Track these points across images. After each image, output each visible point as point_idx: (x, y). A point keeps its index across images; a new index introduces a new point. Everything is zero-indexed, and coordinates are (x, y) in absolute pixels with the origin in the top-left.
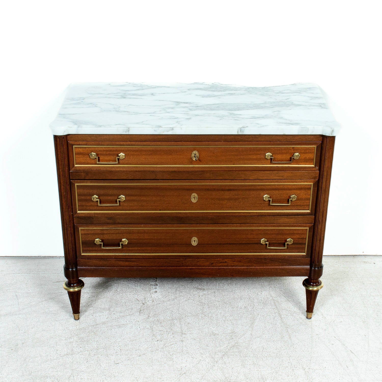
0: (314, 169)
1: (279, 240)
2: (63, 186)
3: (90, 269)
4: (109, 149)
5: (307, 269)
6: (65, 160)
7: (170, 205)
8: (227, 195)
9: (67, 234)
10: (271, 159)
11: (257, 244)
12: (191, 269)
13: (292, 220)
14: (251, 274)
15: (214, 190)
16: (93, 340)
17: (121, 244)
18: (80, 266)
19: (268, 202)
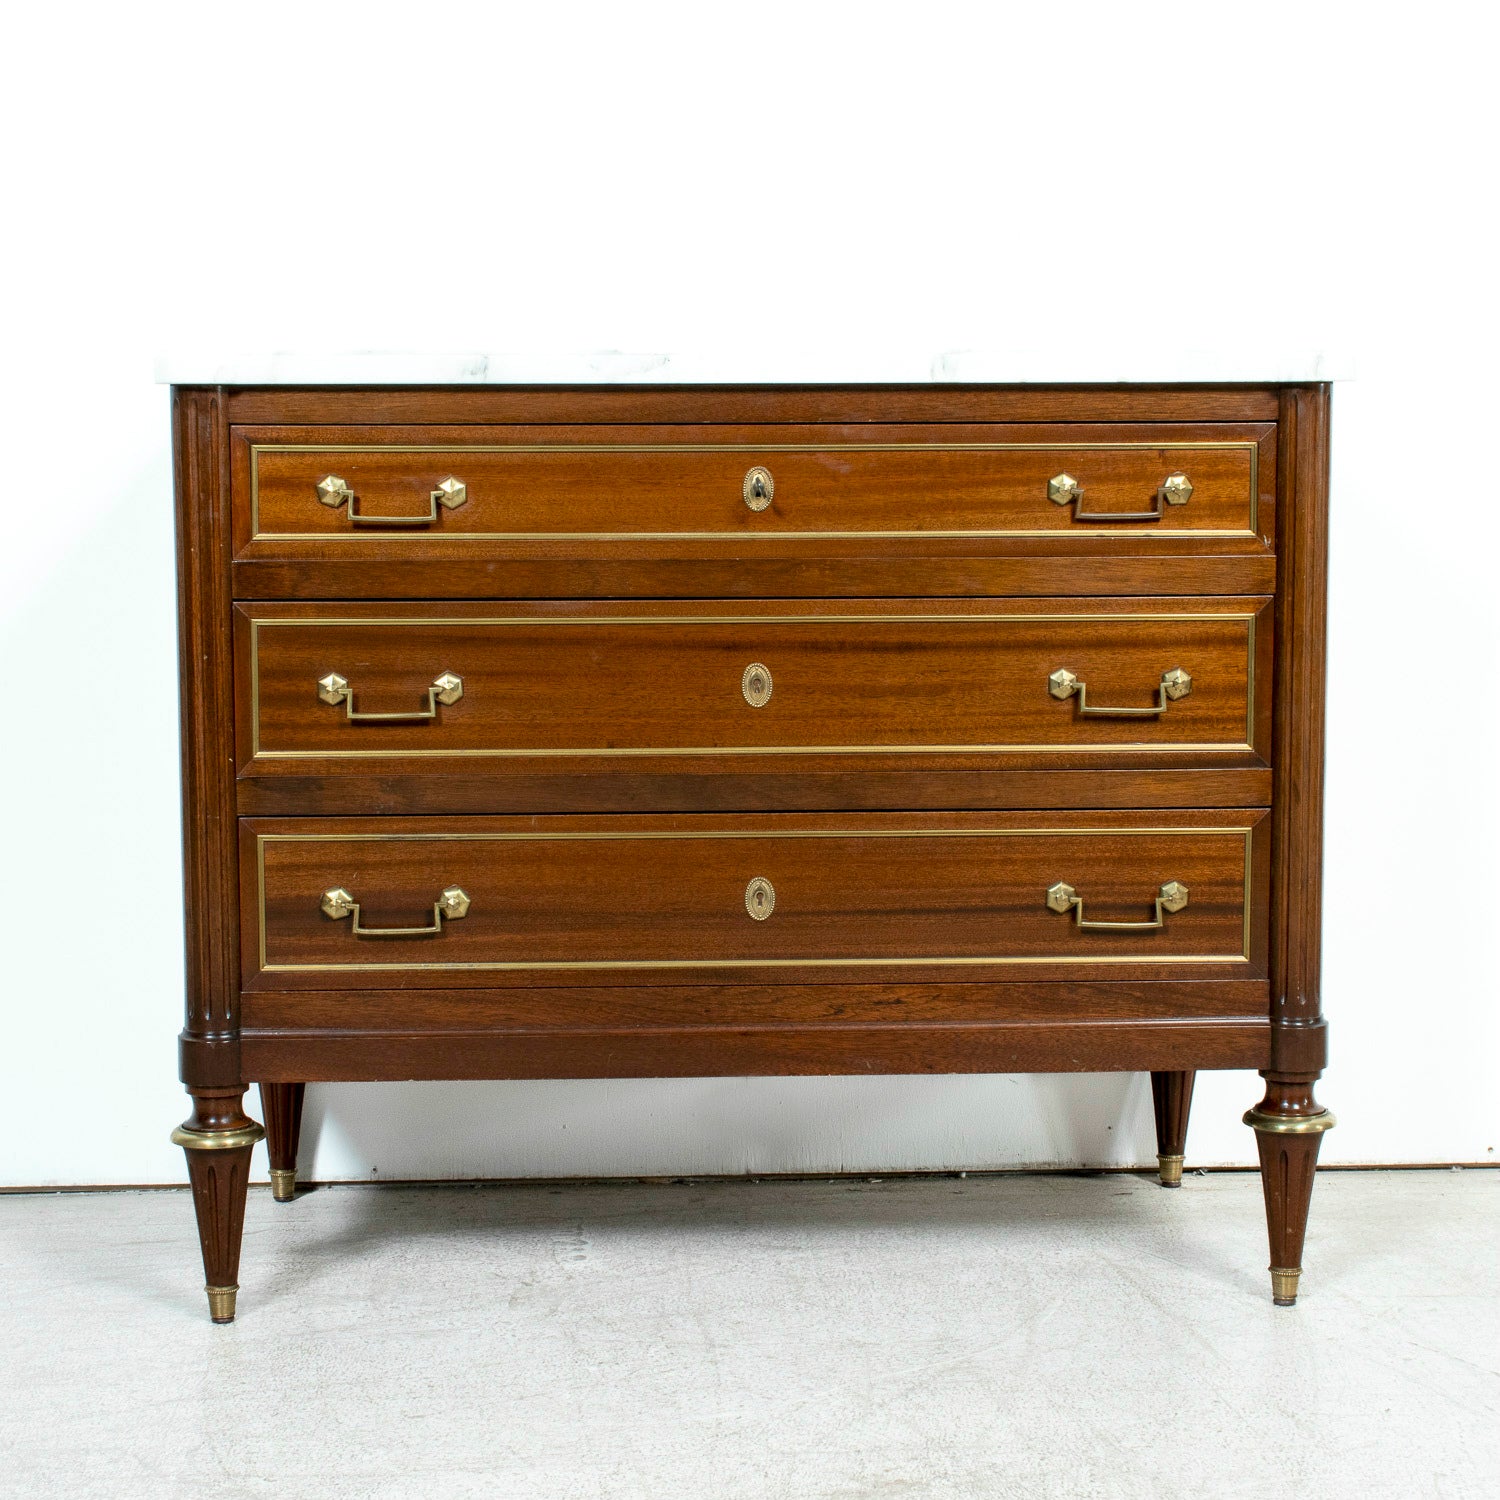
0: (1253, 547)
1: (1128, 889)
2: (199, 628)
3: (298, 1037)
4: (400, 458)
5: (1255, 1032)
6: (216, 505)
8: (894, 671)
9: (202, 860)
10: (1073, 501)
11: (1032, 909)
12: (745, 1034)
13: (1175, 788)
14: (1014, 1057)
15: (842, 647)
17: (437, 912)
18: (250, 1026)
19: (1071, 701)
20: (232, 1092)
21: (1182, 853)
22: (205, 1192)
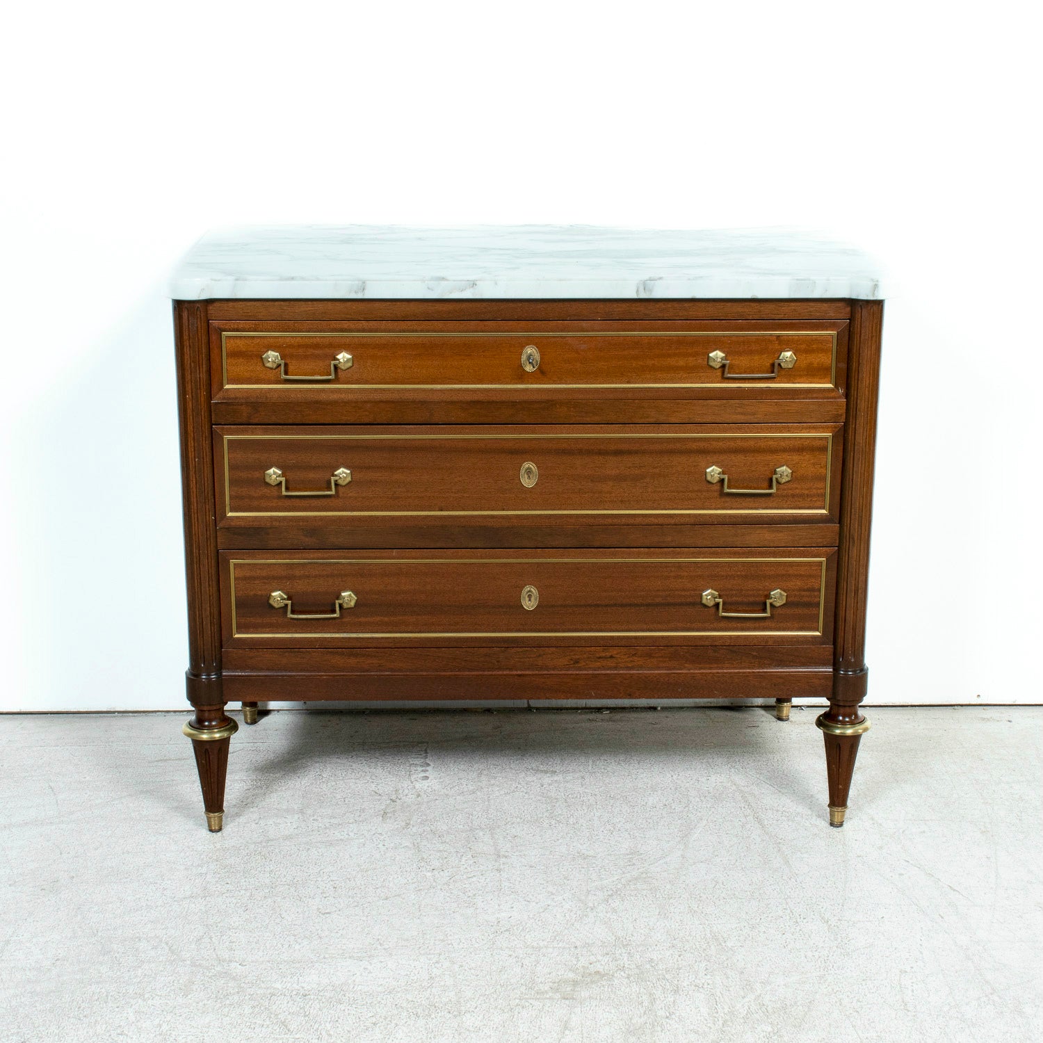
0: (833, 394)
1: (751, 593)
2: (192, 442)
3: (255, 676)
4: (311, 341)
5: (824, 677)
6: (201, 369)
7: (465, 495)
8: (612, 466)
9: (197, 576)
10: (723, 366)
11: (693, 604)
12: (519, 675)
13: (780, 535)
14: (680, 690)
15: (581, 452)
16: (259, 869)
17: (337, 606)
18: (228, 669)
19: (719, 484)
20: (218, 707)
21: (784, 573)
22: (203, 762)
